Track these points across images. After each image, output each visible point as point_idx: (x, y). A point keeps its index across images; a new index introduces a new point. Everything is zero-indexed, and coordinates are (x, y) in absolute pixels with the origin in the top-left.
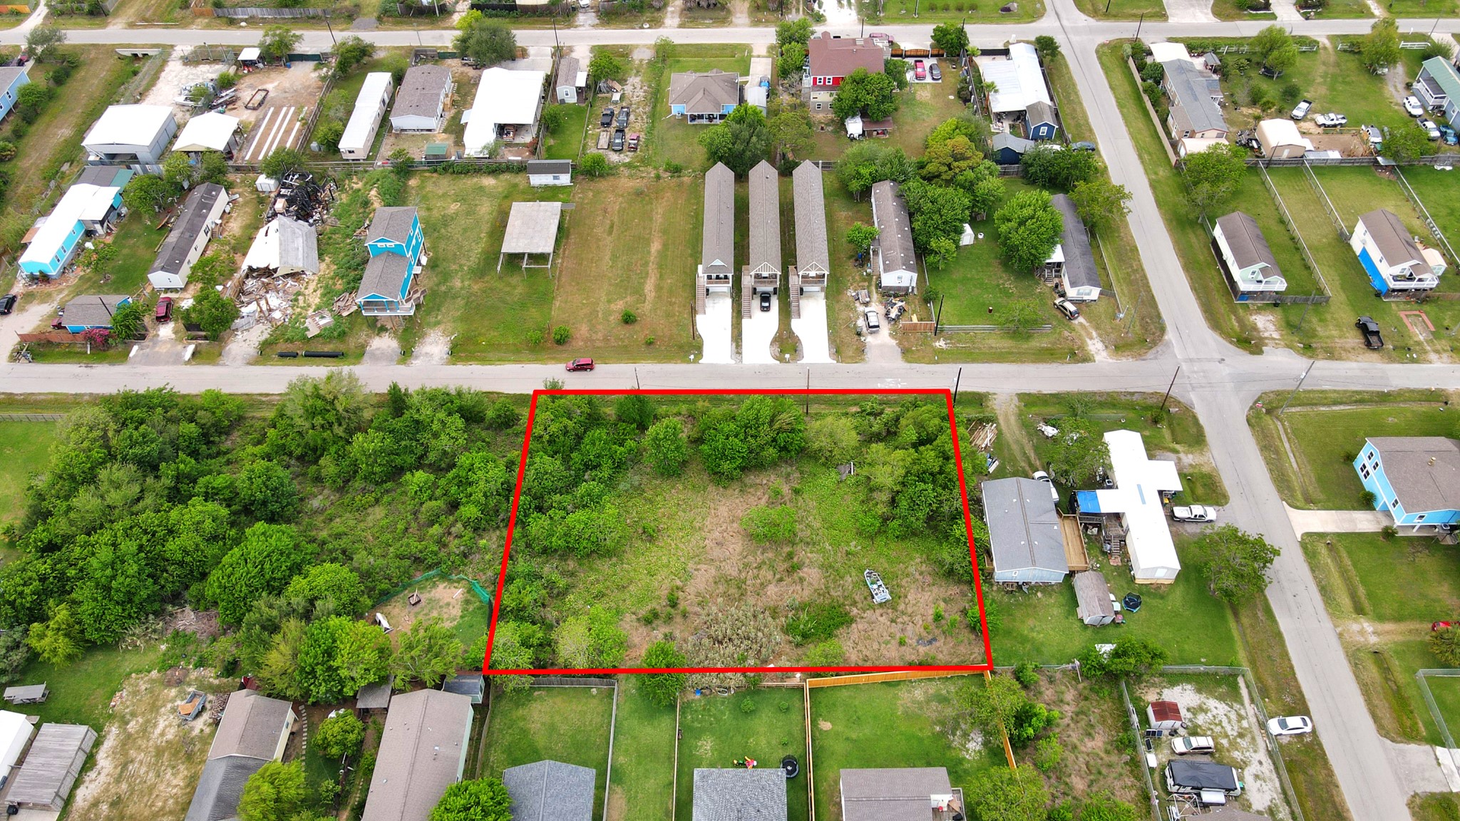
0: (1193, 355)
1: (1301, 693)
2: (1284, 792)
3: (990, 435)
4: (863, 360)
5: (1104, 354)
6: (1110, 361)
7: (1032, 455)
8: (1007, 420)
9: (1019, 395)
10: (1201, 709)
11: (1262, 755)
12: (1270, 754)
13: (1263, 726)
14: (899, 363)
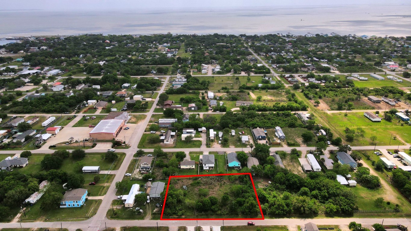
0: (95, 228)
1: (123, 178)
2: (134, 170)
3: (155, 211)
4: (179, 227)
5: (117, 229)
6: (117, 227)
7: (147, 207)
8: (149, 214)
9: (144, 219)
10: (139, 177)
11: (134, 173)
12: (133, 173)
13: (132, 175)
14: (170, 226)
